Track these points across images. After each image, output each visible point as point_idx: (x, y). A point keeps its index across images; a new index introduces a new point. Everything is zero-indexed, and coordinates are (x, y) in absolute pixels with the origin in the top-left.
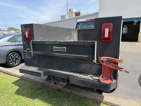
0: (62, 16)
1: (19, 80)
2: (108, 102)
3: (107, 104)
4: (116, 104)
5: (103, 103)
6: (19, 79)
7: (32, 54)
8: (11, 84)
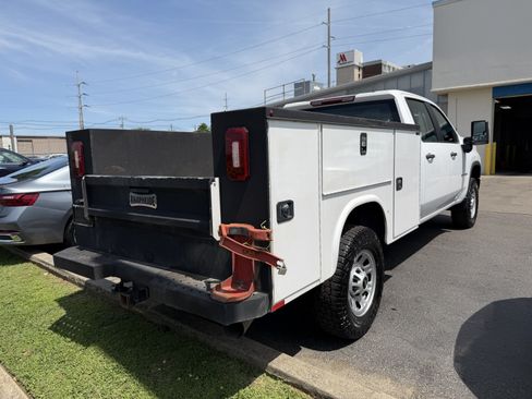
0: (297, 85)
1: (79, 292)
2: (280, 373)
3: (275, 378)
4: (300, 378)
5: (268, 374)
6: (80, 289)
7: (86, 215)
8: (51, 301)
